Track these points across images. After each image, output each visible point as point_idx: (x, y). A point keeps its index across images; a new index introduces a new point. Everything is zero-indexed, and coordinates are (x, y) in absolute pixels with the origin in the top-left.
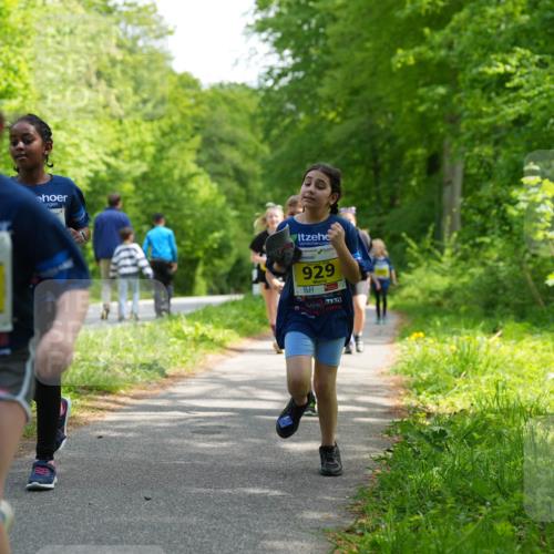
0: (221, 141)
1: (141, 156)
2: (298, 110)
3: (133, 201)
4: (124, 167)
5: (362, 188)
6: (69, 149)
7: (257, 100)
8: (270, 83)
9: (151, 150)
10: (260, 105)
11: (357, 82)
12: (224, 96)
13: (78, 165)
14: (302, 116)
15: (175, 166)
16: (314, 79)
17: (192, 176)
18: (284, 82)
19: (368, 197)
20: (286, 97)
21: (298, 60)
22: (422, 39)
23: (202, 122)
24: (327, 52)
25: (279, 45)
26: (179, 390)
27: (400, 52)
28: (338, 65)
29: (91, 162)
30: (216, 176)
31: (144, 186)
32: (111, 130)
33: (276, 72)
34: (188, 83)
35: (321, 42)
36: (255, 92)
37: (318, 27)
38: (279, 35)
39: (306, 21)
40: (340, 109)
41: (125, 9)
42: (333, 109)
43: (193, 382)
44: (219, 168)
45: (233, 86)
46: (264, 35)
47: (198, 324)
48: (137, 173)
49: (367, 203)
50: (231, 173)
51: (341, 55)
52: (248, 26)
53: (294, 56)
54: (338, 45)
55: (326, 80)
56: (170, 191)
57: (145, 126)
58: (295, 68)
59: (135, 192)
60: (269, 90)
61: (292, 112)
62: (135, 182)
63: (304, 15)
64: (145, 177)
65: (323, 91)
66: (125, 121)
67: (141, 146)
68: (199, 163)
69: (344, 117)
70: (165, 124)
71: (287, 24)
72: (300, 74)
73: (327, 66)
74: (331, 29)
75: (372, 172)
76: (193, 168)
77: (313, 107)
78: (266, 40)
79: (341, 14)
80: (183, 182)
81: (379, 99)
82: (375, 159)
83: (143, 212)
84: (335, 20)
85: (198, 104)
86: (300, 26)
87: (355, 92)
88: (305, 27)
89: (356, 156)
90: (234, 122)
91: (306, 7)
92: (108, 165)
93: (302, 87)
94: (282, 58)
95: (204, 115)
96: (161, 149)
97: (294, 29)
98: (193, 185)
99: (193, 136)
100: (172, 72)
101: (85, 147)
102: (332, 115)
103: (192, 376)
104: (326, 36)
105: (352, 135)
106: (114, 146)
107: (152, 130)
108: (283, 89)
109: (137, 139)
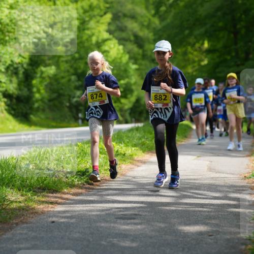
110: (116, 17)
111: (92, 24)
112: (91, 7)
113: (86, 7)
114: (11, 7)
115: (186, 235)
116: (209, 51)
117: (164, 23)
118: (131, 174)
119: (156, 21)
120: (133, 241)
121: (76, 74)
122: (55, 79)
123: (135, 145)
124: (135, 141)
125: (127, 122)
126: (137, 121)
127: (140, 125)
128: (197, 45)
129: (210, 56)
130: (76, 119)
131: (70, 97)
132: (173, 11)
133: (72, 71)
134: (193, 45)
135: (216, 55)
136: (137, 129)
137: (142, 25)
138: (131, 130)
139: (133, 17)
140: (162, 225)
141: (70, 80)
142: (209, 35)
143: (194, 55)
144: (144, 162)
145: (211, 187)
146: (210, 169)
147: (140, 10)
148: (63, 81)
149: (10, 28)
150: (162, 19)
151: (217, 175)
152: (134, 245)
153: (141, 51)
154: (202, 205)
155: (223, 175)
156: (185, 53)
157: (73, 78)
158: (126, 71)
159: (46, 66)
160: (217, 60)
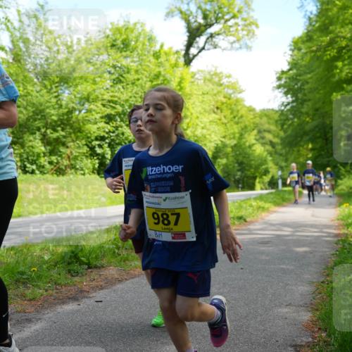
0: (265, 131)
1: (234, 138)
2: (294, 118)
3: (231, 155)
4: (228, 142)
5: (321, 147)
6: (207, 136)
7: (278, 114)
8: (283, 108)
9: (237, 135)
10: (279, 116)
11: (317, 106)
12: (265, 114)
13: (210, 142)
14: (296, 120)
15: (247, 141)
16: (300, 106)
17: (253, 144)
18: (288, 107)
19: (323, 150)
20: (289, 113)
21: (294, 99)
22: (343, 89)
23: (257, 124)
24: (305, 95)
25: (286, 94)
26: (251, 227)
27: (334, 94)
28: (309, 100)
29: (215, 140)
30: (263, 144)
31: (235, 149)
32: (222, 128)
33: (285, 104)
34: (251, 110)
35: (303, 91)
36: (277, 112)
37: (301, 86)
38: (286, 90)
39: (296, 84)
40: (311, 117)
41: (227, 84)
42: (308, 116)
43: (257, 224)
44: (264, 141)
45: (268, 110)
46: (280, 90)
47: (258, 201)
48: (233, 144)
49: (323, 153)
50: (269, 143)
51: (310, 96)
52: (274, 87)
53: (292, 97)
54: (309, 92)
55: (305, 106)
56: (245, 151)
57: (235, 126)
58: (293, 102)
59: (232, 151)
60: (282, 111)
61: (292, 119)
62: (232, 147)
63: (295, 82)
64: (235, 145)
65: (304, 110)
66: (228, 125)
67: (234, 134)
68: (257, 140)
69: (313, 120)
70: (242, 125)
71: (289, 86)
72: (294, 104)
73: (305, 101)
74: (306, 87)
75: (324, 141)
76: (254, 142)
77: (300, 116)
78: (281, 92)
79: (310, 81)
80: (250, 147)
81: (326, 112)
82: (325, 136)
83: (235, 159)
84: (307, 83)
85: (255, 117)
86: (294, 86)
87: (317, 110)
88: (296, 86)
89: (318, 135)
90: (269, 123)
91: (296, 79)
92: (222, 141)
93: (295, 109)
94: (287, 98)
95: (257, 122)
96: (241, 135)
97: (291, 87)
98: (254, 148)
99: (253, 130)
100: (244, 106)
101: (213, 136)
102: (307, 119)
103: (256, 221)
104: (304, 89)
105: (317, 126)
106: (224, 134)
107: (238, 128)
108: (288, 110)
109: (232, 131)
110: (259, 132)
111: (246, 135)
112: (246, 127)
113: (243, 127)
114: (203, 128)
115: (297, 253)
116: (312, 150)
117: (286, 134)
118: (267, 218)
119: (282, 134)
120: (267, 255)
121: (237, 163)
122: (226, 166)
123: (270, 202)
124: (270, 200)
125: (266, 189)
126: (272, 188)
127: (273, 191)
128: (305, 146)
129: (313, 152)
130: (238, 187)
131: (234, 176)
132: (291, 128)
133: (235, 161)
134: (303, 146)
135: (315, 152)
136: (271, 193)
137: (275, 136)
138: (268, 194)
139: (269, 131)
140: (284, 247)
141: (234, 167)
142: (312, 140)
143: (303, 152)
144: (275, 212)
145: (312, 226)
146: (313, 216)
147: (273, 128)
148: (231, 167)
149: (201, 139)
150: (285, 132)
151: (316, 219)
152: (267, 258)
153: (273, 150)
154: (307, 236)
155: (320, 219)
156: (299, 151)
157: (236, 165)
158: (265, 161)
159: (221, 158)
160: (317, 154)
